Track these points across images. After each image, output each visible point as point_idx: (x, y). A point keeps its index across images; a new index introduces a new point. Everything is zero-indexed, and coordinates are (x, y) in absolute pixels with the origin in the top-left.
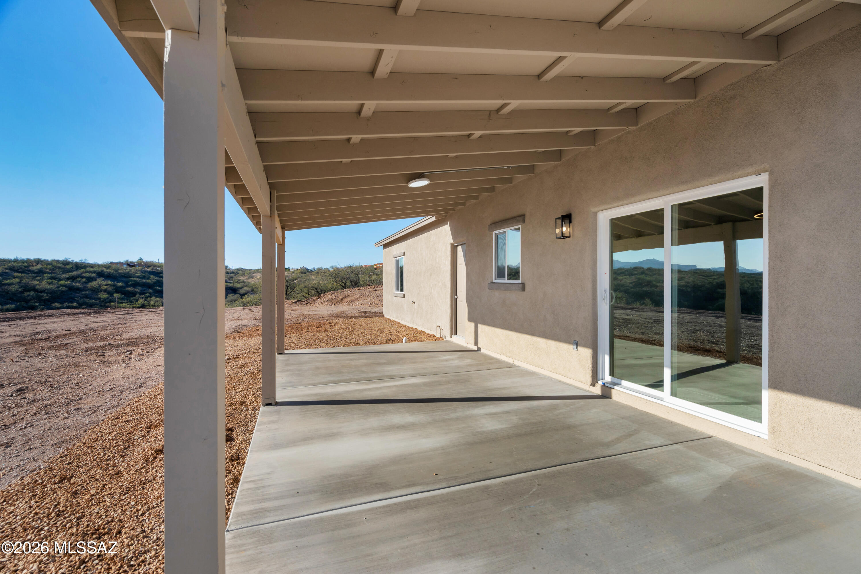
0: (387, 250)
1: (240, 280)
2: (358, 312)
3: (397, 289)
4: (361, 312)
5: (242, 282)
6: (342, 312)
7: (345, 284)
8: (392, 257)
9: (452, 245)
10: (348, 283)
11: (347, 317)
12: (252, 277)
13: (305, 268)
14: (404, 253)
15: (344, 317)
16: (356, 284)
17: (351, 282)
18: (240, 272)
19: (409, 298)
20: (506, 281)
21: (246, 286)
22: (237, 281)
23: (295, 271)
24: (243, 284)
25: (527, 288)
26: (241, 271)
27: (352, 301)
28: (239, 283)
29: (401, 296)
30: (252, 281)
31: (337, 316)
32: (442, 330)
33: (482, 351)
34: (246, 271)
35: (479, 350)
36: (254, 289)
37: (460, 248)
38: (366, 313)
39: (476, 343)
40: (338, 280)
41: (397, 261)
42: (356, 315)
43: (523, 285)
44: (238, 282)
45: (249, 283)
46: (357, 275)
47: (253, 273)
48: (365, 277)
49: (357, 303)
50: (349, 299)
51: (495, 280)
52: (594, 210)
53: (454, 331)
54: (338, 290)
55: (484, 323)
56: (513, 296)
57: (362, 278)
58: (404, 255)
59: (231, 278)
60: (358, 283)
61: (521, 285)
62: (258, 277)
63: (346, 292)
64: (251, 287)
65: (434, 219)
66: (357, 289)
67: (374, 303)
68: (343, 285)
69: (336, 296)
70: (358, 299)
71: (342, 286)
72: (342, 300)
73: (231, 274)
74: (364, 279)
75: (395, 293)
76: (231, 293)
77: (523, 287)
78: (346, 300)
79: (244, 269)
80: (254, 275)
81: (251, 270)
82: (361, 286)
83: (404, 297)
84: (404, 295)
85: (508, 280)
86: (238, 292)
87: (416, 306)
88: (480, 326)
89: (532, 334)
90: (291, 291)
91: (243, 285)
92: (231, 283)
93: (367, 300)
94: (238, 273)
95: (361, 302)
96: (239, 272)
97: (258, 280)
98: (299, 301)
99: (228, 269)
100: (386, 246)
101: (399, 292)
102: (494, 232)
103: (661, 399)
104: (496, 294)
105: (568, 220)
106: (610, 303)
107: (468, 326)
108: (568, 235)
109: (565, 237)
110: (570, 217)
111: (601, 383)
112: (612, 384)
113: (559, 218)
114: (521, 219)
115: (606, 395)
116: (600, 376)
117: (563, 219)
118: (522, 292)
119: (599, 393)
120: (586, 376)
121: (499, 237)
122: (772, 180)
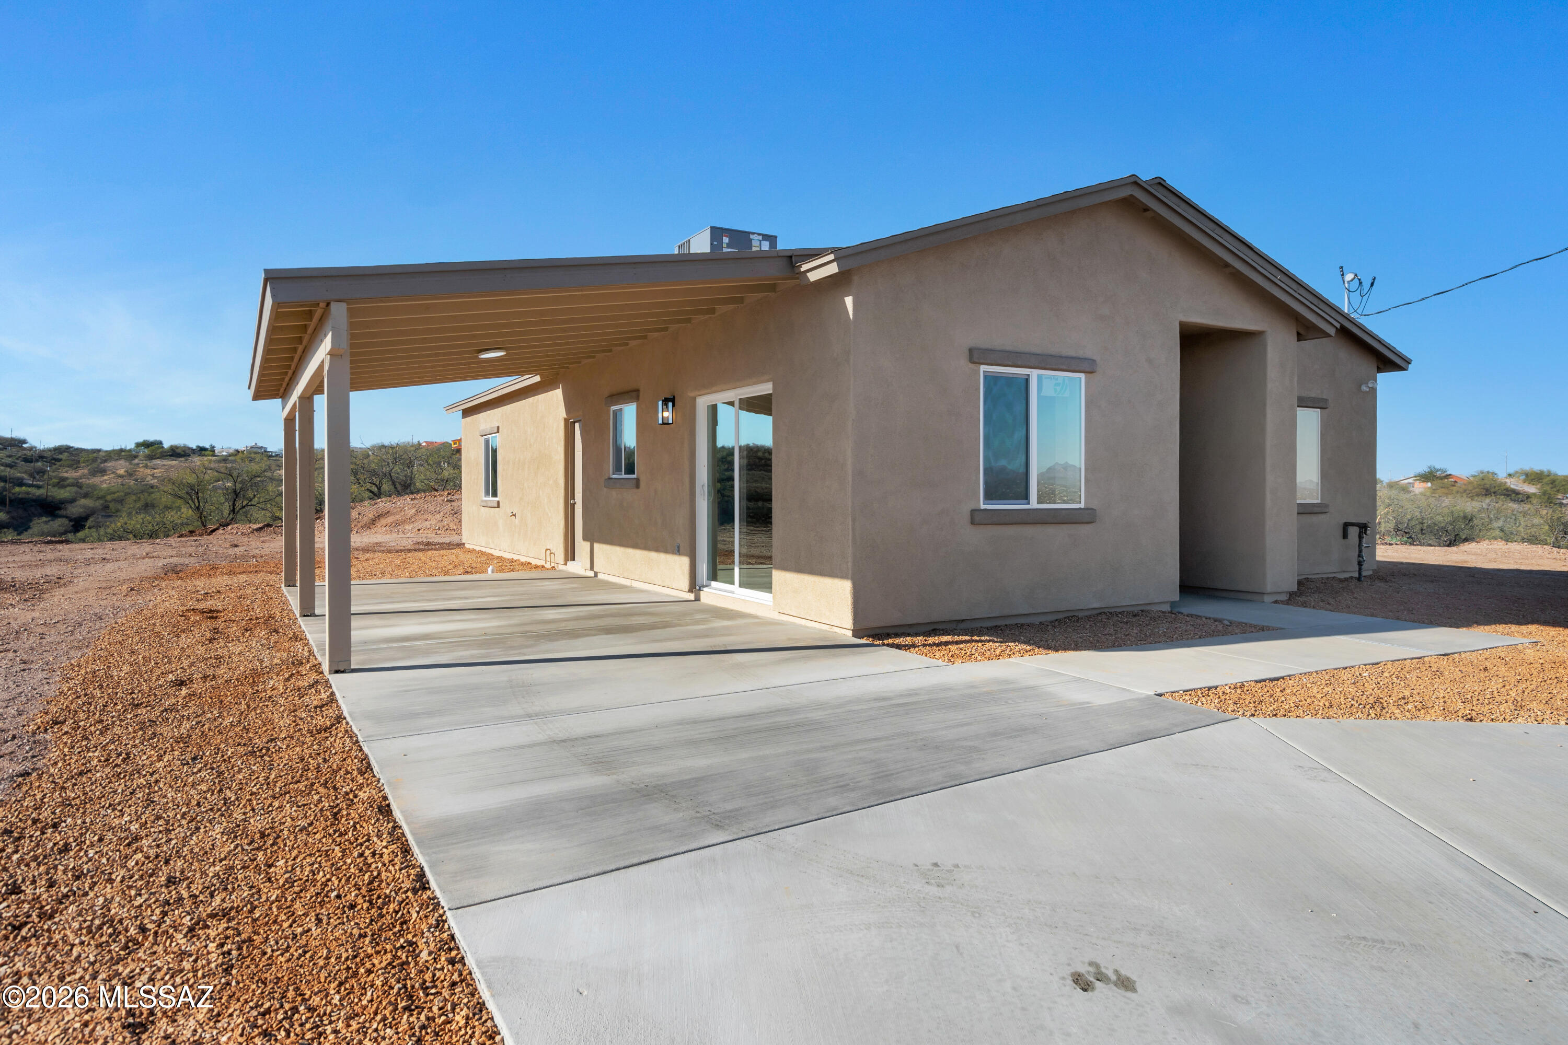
0: (468, 419)
1: (65, 479)
2: (412, 543)
3: (487, 494)
4: (419, 543)
5: (72, 485)
6: (377, 543)
7: (379, 489)
8: (478, 434)
9: (566, 420)
10: (386, 487)
11: (389, 551)
12: (103, 472)
13: (261, 448)
14: (498, 427)
15: (383, 552)
16: (405, 487)
17: (394, 483)
18: (64, 456)
19: (506, 508)
20: (624, 476)
21: (86, 496)
22: (56, 481)
23: (230, 455)
24: (74, 489)
25: (642, 484)
26: (66, 454)
27: (397, 524)
28: (64, 487)
29: (493, 505)
30: (105, 482)
31: (368, 550)
32: (552, 555)
33: (600, 576)
34: (83, 454)
35: (596, 574)
36: (111, 505)
37: (577, 425)
38: (428, 544)
39: (592, 568)
40: (362, 478)
41: (487, 442)
42: (409, 547)
43: (637, 480)
44: (61, 483)
45: (94, 487)
46: (409, 468)
47: (105, 461)
48: (428, 473)
49: (408, 527)
50: (390, 519)
51: (614, 474)
52: (692, 394)
53: (570, 554)
54: (362, 501)
55: (599, 542)
56: (630, 495)
57: (420, 474)
58: (498, 432)
59: (38, 473)
60: (410, 485)
61: (635, 481)
62: (121, 472)
63: (383, 504)
64: (99, 498)
65: (537, 379)
66: (408, 498)
67: (447, 527)
68: (375, 489)
69: (359, 514)
70: (410, 520)
71: (371, 491)
72: (373, 522)
73: (37, 461)
74: (425, 475)
75: (483, 501)
76: (40, 515)
77: (637, 484)
78: (383, 521)
79: (77, 449)
80: (109, 464)
81: (99, 451)
82: (418, 491)
83: (498, 507)
84: (498, 502)
85: (626, 473)
86: (62, 512)
87: (516, 521)
88: (596, 546)
90: (245, 503)
91: (76, 493)
92: (39, 487)
93: (433, 521)
94: (60, 460)
95: (418, 525)
96: (60, 456)
97: (120, 480)
98: (268, 525)
99: (25, 449)
100: (467, 413)
101: (491, 498)
102: (611, 407)
103: (733, 592)
104: (614, 493)
105: (670, 404)
106: (708, 500)
107: (582, 547)
108: (670, 421)
109: (668, 424)
110: (673, 400)
111: (697, 588)
112: (704, 586)
113: (663, 401)
114: (631, 394)
115: (697, 599)
116: (699, 582)
117: (666, 401)
118: (636, 490)
119: (693, 598)
120: (685, 583)
121: (617, 415)
122: (774, 389)
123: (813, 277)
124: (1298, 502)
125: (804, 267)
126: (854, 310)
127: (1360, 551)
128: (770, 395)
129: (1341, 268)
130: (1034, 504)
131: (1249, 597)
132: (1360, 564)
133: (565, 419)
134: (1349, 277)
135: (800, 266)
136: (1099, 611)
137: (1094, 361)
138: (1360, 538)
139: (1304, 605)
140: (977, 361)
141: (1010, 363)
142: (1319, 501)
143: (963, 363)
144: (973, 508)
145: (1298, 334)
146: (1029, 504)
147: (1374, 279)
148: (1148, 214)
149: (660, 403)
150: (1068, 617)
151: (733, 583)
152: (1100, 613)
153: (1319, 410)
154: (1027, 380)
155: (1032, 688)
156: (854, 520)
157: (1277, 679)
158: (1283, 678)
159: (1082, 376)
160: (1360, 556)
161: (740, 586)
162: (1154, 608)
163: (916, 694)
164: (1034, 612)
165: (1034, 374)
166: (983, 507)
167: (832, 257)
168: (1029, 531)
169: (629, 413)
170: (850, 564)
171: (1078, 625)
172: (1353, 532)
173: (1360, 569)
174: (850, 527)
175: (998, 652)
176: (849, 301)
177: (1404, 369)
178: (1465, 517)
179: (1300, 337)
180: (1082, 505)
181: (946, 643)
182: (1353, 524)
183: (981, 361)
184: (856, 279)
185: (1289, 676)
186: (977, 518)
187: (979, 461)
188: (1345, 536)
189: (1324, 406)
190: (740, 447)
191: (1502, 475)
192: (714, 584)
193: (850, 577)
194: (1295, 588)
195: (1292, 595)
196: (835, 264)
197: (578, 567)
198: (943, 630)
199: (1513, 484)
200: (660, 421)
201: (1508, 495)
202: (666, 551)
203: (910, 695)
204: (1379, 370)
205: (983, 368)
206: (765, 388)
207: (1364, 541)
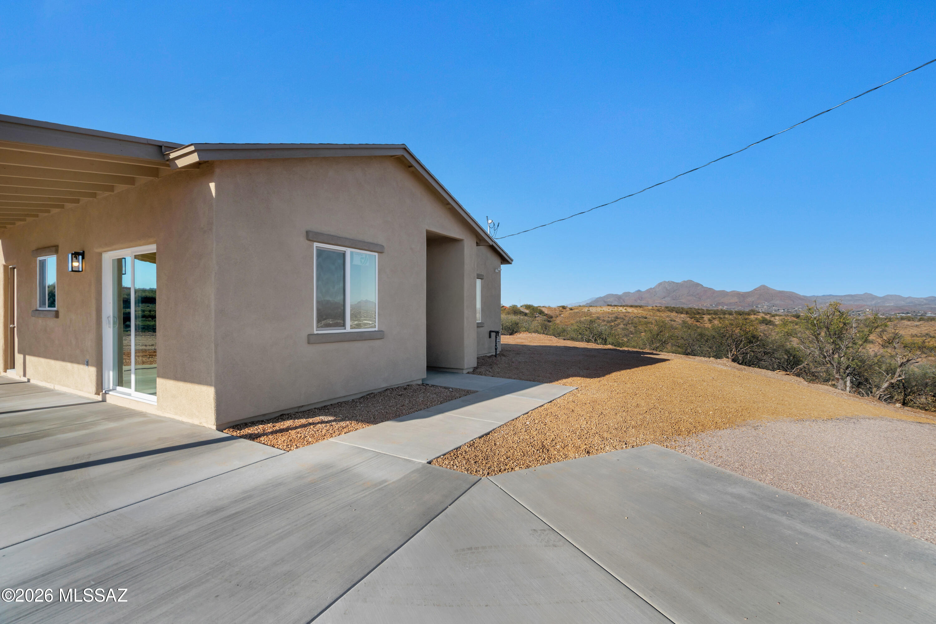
9: (6, 267)
20: (47, 309)
25: (61, 315)
33: (32, 381)
35: (29, 381)
37: (15, 270)
39: (25, 375)
43: (57, 313)
51: (40, 307)
52: (100, 250)
53: (10, 364)
55: (29, 355)
56: (52, 323)
61: (55, 312)
77: (57, 314)
85: (49, 307)
88: (28, 357)
89: (64, 360)
102: (38, 258)
103: (130, 395)
104: (40, 321)
105: (80, 257)
106: (114, 327)
107: (19, 358)
108: (81, 270)
109: (79, 271)
110: (83, 254)
111: (104, 391)
112: (110, 390)
113: (72, 254)
114: (54, 249)
115: (104, 400)
116: (105, 386)
117: (76, 255)
118: (57, 319)
119: (101, 399)
120: (92, 387)
121: (43, 264)
122: (158, 249)
123: (180, 163)
124: (477, 322)
125: (172, 156)
126: (216, 194)
127: (496, 343)
128: (154, 254)
129: (487, 217)
130: (348, 329)
131: (456, 371)
132: (496, 349)
133: (4, 266)
134: (490, 221)
135: (169, 154)
136: (385, 389)
137: (383, 246)
138: (496, 337)
139: (480, 374)
140: (311, 239)
141: (333, 243)
142: (480, 322)
143: (302, 239)
144: (309, 333)
145: (477, 243)
146: (345, 329)
147: (499, 224)
148: (411, 169)
149: (70, 255)
150: (369, 394)
151: (130, 388)
152: (386, 390)
153: (480, 280)
154: (344, 254)
155: (345, 471)
156: (216, 346)
157: (488, 434)
158: (491, 432)
159: (376, 254)
160: (496, 346)
161: (136, 390)
162: (414, 383)
163: (250, 497)
164: (348, 394)
165: (349, 251)
166: (316, 332)
167: (192, 148)
168: (346, 345)
169: (51, 261)
170: (213, 378)
171: (375, 400)
172: (493, 335)
173: (496, 352)
174: (213, 351)
175: (324, 431)
176: (212, 186)
177: (510, 263)
178: (515, 323)
179: (478, 244)
180: (376, 329)
181: (287, 429)
182: (493, 332)
183: (314, 240)
184: (218, 171)
185: (494, 430)
186: (312, 339)
187: (313, 303)
188: (490, 337)
189: (482, 278)
190: (136, 291)
191: (519, 306)
192: (119, 388)
193: (213, 384)
194: (476, 366)
195: (475, 369)
196: (196, 154)
197: (14, 375)
198: (288, 414)
199: (523, 310)
200: (70, 269)
201: (521, 313)
202: (78, 363)
203: (244, 499)
204: (502, 263)
205: (316, 244)
206: (151, 248)
207: (497, 339)
